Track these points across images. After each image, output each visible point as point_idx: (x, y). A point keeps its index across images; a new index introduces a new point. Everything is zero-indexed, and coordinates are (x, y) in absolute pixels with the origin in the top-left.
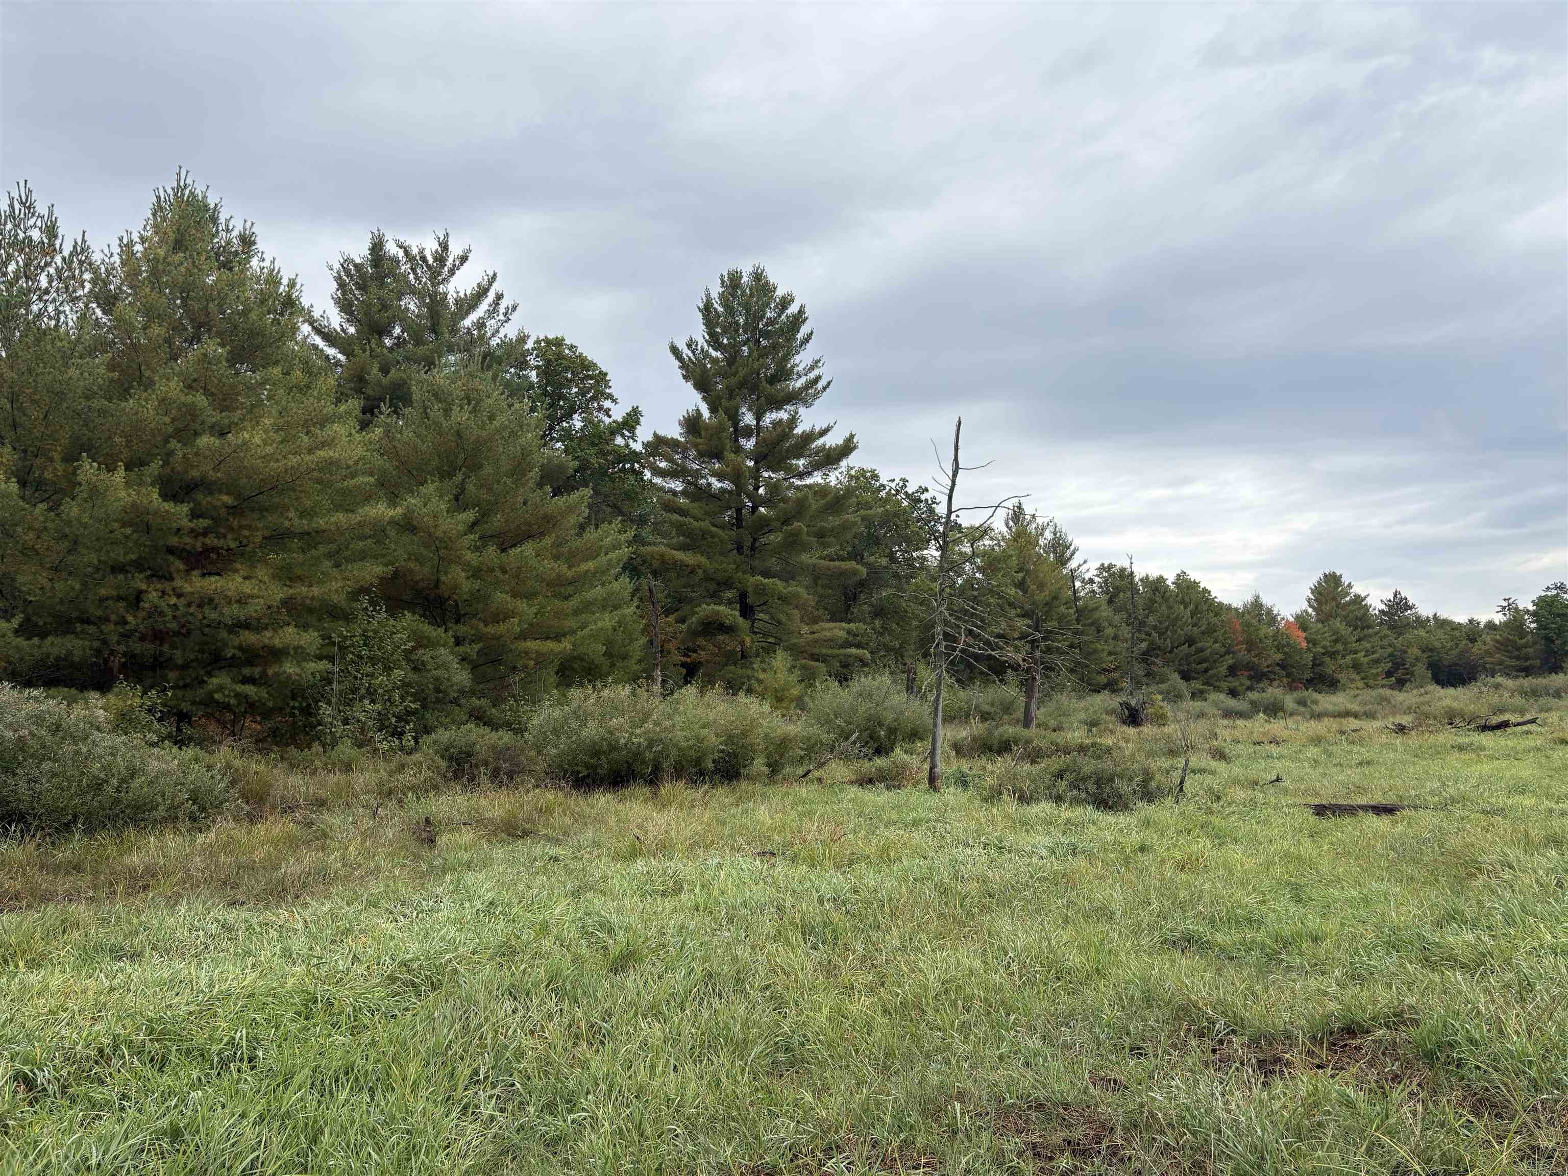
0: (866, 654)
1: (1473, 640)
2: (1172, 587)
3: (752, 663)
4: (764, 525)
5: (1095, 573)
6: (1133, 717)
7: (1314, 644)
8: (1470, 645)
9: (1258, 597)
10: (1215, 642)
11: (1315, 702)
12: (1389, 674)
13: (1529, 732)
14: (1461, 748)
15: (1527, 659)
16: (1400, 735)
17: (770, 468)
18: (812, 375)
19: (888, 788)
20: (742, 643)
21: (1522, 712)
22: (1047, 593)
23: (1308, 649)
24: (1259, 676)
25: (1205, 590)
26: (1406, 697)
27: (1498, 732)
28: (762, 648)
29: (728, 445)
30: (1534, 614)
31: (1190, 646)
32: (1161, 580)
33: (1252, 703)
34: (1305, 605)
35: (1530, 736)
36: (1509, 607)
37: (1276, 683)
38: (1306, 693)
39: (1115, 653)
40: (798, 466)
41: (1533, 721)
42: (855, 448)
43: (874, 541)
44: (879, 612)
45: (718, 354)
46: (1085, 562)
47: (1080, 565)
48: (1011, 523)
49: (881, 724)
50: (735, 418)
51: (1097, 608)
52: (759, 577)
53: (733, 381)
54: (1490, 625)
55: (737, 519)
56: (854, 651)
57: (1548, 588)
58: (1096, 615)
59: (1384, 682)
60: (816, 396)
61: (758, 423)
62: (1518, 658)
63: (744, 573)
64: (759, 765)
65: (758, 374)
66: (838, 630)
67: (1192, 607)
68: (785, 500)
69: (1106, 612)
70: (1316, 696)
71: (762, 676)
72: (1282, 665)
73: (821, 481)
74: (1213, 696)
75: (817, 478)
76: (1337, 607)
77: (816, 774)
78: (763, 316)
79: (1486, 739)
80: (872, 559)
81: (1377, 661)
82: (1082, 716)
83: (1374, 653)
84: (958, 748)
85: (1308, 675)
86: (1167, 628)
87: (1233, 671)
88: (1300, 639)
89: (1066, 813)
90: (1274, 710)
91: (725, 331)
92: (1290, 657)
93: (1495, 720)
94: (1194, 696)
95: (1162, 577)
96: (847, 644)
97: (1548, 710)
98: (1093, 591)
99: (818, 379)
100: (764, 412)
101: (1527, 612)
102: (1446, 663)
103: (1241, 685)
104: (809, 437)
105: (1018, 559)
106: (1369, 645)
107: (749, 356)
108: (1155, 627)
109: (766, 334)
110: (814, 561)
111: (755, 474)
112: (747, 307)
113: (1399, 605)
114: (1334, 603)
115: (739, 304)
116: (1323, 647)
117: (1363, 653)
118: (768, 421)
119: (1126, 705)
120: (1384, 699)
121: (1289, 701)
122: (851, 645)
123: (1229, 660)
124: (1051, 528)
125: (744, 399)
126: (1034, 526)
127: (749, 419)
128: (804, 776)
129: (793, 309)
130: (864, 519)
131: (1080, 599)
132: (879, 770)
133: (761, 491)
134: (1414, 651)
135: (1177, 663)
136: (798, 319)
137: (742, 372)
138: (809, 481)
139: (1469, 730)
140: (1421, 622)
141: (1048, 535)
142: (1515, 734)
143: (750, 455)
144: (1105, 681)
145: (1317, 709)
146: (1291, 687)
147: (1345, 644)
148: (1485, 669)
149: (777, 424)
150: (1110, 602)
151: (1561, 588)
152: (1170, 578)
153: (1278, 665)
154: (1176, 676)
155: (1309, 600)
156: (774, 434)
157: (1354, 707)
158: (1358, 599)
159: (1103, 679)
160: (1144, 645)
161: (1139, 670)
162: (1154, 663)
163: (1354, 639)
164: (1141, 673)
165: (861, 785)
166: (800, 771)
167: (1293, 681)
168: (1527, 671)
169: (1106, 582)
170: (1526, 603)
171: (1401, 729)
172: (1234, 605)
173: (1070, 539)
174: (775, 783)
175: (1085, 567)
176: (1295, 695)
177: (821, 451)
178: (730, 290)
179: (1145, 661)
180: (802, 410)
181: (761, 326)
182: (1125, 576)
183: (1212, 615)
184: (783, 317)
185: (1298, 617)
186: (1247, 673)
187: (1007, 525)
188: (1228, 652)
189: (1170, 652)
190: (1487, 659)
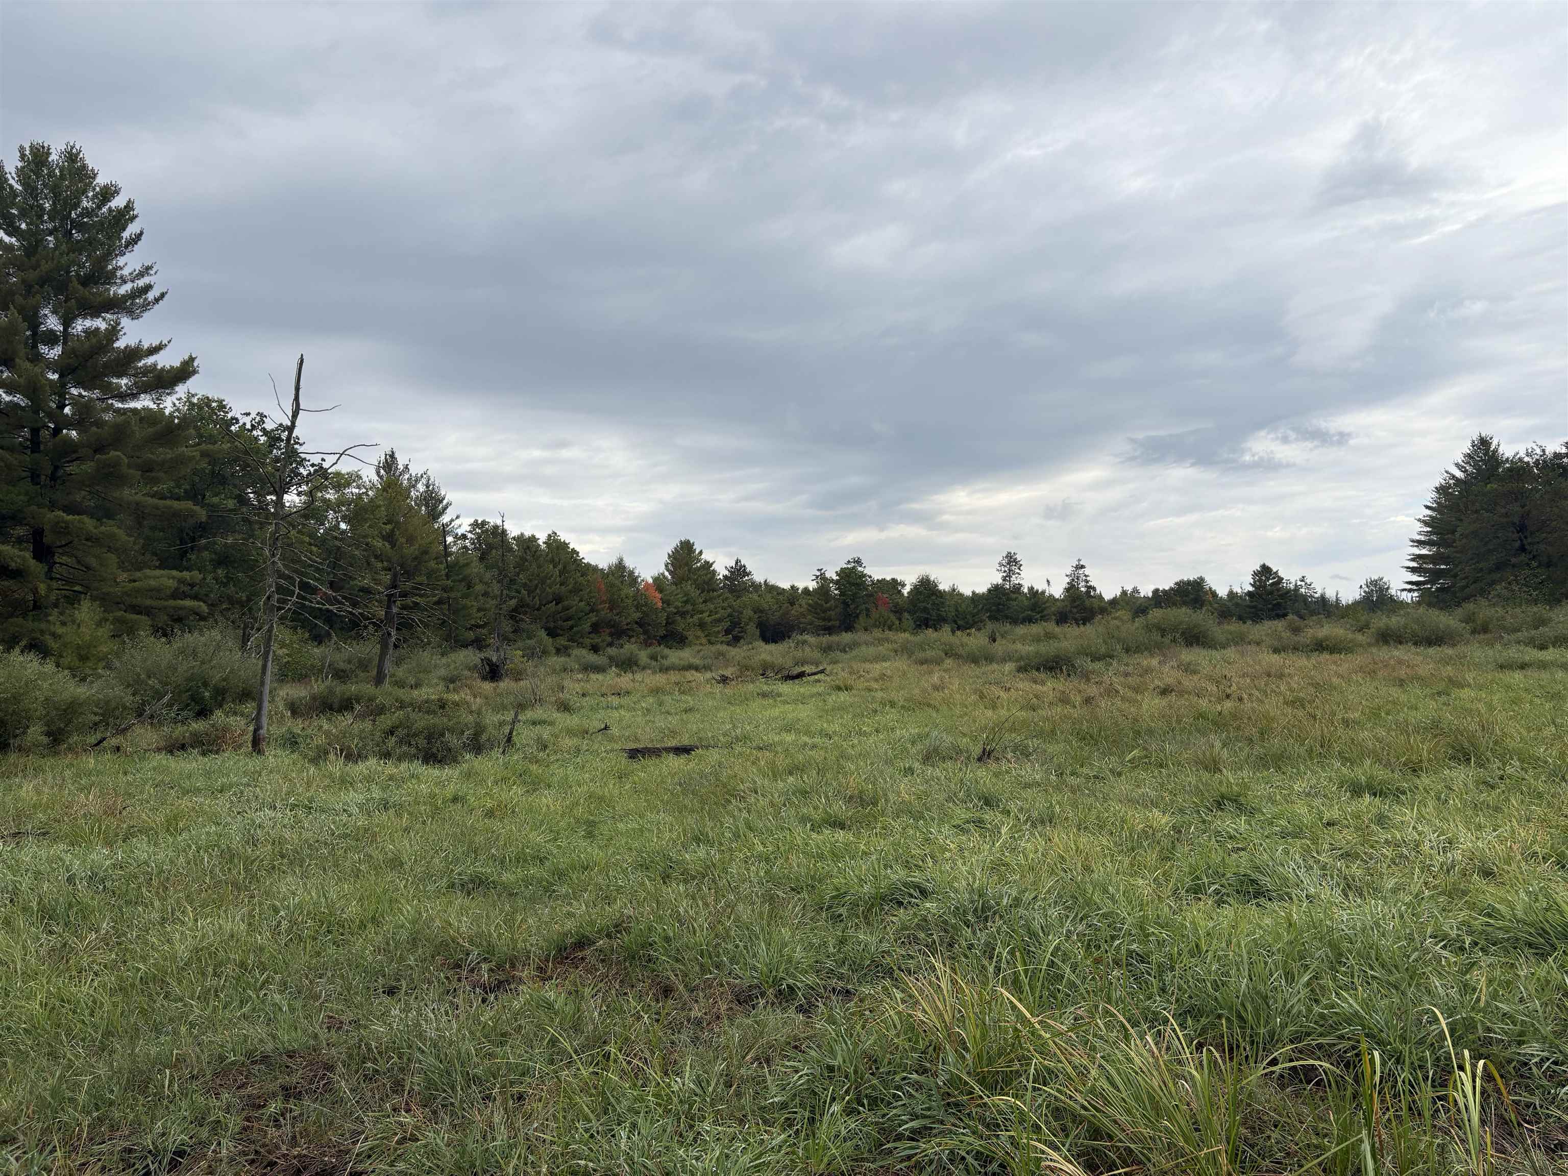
0: (204, 608)
1: (792, 604)
2: (543, 546)
3: (47, 615)
4: (69, 450)
5: (469, 528)
6: (493, 673)
7: (668, 605)
8: (790, 608)
9: (622, 560)
10: (581, 601)
11: (665, 657)
12: (727, 632)
13: (818, 681)
14: (764, 695)
15: (830, 620)
16: (721, 685)
17: (79, 384)
18: (141, 283)
19: (204, 754)
20: (35, 591)
21: (817, 665)
22: (417, 546)
23: (663, 609)
24: (619, 633)
25: (574, 551)
26: (737, 653)
27: (797, 681)
28: (66, 597)
29: (22, 351)
30: (837, 582)
31: (557, 604)
32: (533, 539)
33: (611, 658)
34: (662, 569)
35: (818, 684)
36: (821, 577)
37: (633, 640)
38: (658, 649)
39: (485, 610)
40: (119, 386)
41: (822, 672)
42: (195, 372)
43: (219, 480)
44: (223, 560)
45: (13, 240)
46: (458, 517)
47: (452, 520)
48: (382, 472)
49: (205, 684)
50: (34, 322)
51: (467, 564)
52: (61, 513)
53: (32, 275)
54: (806, 590)
55: (31, 441)
56: (188, 603)
57: (849, 562)
58: (467, 571)
59: (723, 639)
60: (146, 306)
61: (65, 329)
62: (824, 619)
63: (39, 506)
64: (35, 733)
65: (68, 272)
66: (167, 579)
67: (560, 566)
68: (99, 423)
69: (476, 568)
70: (667, 651)
71: (60, 630)
72: (640, 623)
73: (153, 406)
74: (577, 652)
75: (144, 402)
76: (689, 571)
77: (114, 742)
78: (76, 205)
79: (786, 688)
80: (215, 500)
81: (719, 620)
82: (443, 672)
83: (716, 613)
84: (295, 709)
85: (662, 632)
86: (537, 586)
87: (595, 628)
88: (656, 598)
89: (390, 768)
90: (628, 665)
91: (23, 214)
92: (647, 615)
93: (797, 670)
94: (558, 651)
95: (533, 536)
96: (176, 595)
97: (835, 662)
98: (465, 547)
99: (148, 288)
100: (75, 318)
101: (832, 581)
102: (772, 623)
103: (603, 641)
104: (134, 353)
105: (387, 510)
106: (712, 606)
107: (56, 248)
108: (525, 585)
109: (81, 227)
110: (139, 497)
111: (60, 390)
112: (56, 191)
113: (739, 571)
114: (686, 568)
115: (45, 185)
116: (675, 608)
117: (708, 613)
118: (80, 328)
119: (488, 661)
120: (721, 654)
121: (643, 656)
122: (185, 596)
123: (593, 618)
124: (424, 481)
125: (47, 299)
126: (407, 476)
127: (53, 323)
128: (96, 745)
129: (118, 202)
130: (204, 454)
131: (451, 554)
132: (195, 734)
133: (67, 410)
134: (748, 613)
135: (544, 620)
136: (125, 216)
137: (45, 267)
138: (133, 405)
139: (776, 680)
140: (756, 587)
141: (421, 487)
142: (808, 682)
143: (52, 365)
144: (473, 638)
145: (666, 663)
146: (647, 644)
147: (694, 605)
148: (799, 628)
149: (91, 333)
150: (482, 559)
151: (858, 562)
152: (542, 538)
153: (636, 623)
154: (543, 634)
155: (666, 566)
156: (87, 345)
157: (697, 661)
158: (708, 565)
159: (471, 635)
160: (513, 602)
161: (507, 627)
162: (522, 620)
163: (701, 601)
164: (508, 629)
165: (171, 752)
166: (92, 740)
167: (649, 637)
168: (829, 630)
169: (478, 538)
170: (832, 574)
171: (724, 680)
172: (600, 567)
173: (443, 493)
174: (56, 753)
175: (457, 522)
176: (650, 650)
177: (150, 372)
178: (33, 166)
179: (512, 617)
180: (125, 321)
181: (73, 215)
182: (498, 533)
183: (579, 575)
184: (104, 210)
185: (656, 579)
186: (608, 631)
187: (378, 473)
188: (592, 611)
189: (538, 609)
190: (803, 620)
